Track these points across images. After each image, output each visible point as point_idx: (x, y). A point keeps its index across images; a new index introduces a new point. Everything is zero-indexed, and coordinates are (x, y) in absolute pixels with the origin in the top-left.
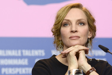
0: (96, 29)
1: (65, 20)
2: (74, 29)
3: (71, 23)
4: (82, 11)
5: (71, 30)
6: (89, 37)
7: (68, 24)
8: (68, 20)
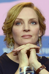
0: (46, 28)
1: (18, 19)
2: (27, 28)
3: (24, 22)
4: (34, 11)
5: (24, 29)
6: (40, 35)
7: (20, 23)
8: (21, 19)
